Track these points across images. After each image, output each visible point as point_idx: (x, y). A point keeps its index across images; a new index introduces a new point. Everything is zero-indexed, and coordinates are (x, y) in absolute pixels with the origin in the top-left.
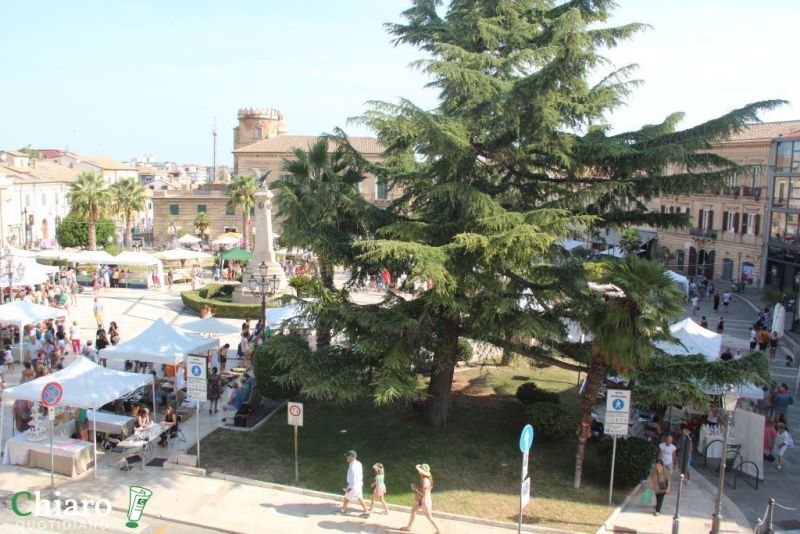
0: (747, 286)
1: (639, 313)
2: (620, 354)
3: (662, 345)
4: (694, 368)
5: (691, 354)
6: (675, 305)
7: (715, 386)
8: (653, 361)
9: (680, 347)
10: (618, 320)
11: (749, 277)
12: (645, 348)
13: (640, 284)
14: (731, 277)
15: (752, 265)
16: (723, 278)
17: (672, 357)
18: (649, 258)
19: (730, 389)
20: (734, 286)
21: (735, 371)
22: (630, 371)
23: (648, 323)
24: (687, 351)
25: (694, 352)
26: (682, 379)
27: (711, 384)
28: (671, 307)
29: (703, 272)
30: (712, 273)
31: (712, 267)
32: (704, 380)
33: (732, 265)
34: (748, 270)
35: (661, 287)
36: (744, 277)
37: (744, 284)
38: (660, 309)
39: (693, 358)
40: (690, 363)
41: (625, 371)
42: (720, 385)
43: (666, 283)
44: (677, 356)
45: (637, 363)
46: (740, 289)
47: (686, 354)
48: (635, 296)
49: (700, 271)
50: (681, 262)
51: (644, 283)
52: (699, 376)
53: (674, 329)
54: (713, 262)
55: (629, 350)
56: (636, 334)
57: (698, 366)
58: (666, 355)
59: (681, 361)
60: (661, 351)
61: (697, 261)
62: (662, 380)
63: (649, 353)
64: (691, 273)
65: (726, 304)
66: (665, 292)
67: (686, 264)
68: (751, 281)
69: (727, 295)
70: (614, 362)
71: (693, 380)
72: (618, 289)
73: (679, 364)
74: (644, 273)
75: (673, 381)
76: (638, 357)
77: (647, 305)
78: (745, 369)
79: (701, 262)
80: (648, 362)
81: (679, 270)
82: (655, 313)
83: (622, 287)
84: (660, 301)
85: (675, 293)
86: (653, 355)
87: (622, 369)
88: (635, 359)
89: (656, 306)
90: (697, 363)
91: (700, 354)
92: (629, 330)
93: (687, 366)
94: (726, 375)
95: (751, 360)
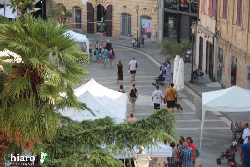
0: (147, 40)
1: (41, 80)
2: (24, 128)
3: (68, 112)
4: (102, 133)
5: (97, 118)
6: (79, 68)
7: (126, 149)
8: (59, 131)
9: (86, 112)
10: (17, 90)
11: (147, 31)
12: (51, 118)
13: (39, 48)
14: (129, 32)
15: (149, 18)
16: (123, 33)
17: (79, 124)
18: (44, 17)
19: (141, 151)
20: (133, 41)
21: (143, 131)
22: (36, 146)
23: (51, 90)
24: (94, 115)
25: (101, 116)
26: (92, 145)
27: (121, 148)
28: (74, 71)
29: (102, 29)
30: (111, 30)
31: (111, 23)
32: (114, 144)
33: (130, 19)
34: (146, 23)
35: (62, 50)
36: (143, 31)
37: (143, 39)
38: (63, 75)
39: (101, 122)
40: (98, 128)
41: (31, 146)
42: (131, 148)
43: (66, 45)
44: (84, 123)
45: (44, 135)
46: (140, 44)
47: (93, 118)
48: (35, 62)
49: (98, 28)
50: (79, 20)
51: (43, 47)
52: (109, 141)
53: (78, 93)
54: (111, 17)
55: (32, 123)
56: (40, 103)
57: (107, 130)
58: (73, 122)
59: (89, 127)
60: (68, 119)
61: (95, 17)
62: (71, 150)
63: (55, 123)
64: (90, 31)
65: (133, 72)
66: (66, 55)
67: (84, 22)
68: (149, 35)
69: (132, 63)
70: (17, 138)
71: (103, 146)
72: (15, 55)
73: (88, 130)
74: (42, 35)
75: (82, 150)
76: (44, 129)
77: (48, 70)
78: (153, 128)
79: (99, 19)
80: (55, 132)
81: (78, 28)
82: (58, 79)
83: (19, 52)
84: (61, 65)
85: (77, 55)
86: (59, 124)
87: (27, 145)
88: (41, 133)
89: (58, 71)
90: (106, 126)
91: (107, 118)
92: (32, 101)
93: (96, 131)
94: (136, 137)
95: (158, 118)
